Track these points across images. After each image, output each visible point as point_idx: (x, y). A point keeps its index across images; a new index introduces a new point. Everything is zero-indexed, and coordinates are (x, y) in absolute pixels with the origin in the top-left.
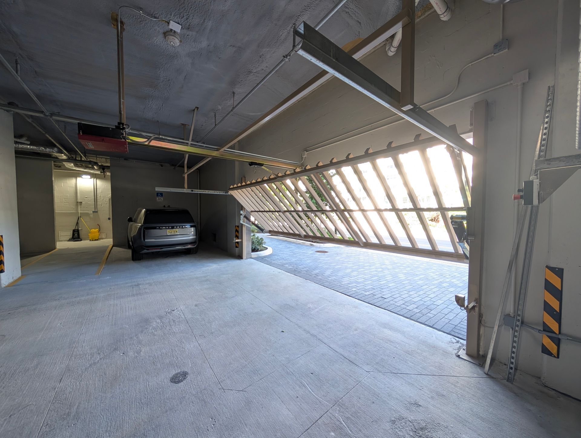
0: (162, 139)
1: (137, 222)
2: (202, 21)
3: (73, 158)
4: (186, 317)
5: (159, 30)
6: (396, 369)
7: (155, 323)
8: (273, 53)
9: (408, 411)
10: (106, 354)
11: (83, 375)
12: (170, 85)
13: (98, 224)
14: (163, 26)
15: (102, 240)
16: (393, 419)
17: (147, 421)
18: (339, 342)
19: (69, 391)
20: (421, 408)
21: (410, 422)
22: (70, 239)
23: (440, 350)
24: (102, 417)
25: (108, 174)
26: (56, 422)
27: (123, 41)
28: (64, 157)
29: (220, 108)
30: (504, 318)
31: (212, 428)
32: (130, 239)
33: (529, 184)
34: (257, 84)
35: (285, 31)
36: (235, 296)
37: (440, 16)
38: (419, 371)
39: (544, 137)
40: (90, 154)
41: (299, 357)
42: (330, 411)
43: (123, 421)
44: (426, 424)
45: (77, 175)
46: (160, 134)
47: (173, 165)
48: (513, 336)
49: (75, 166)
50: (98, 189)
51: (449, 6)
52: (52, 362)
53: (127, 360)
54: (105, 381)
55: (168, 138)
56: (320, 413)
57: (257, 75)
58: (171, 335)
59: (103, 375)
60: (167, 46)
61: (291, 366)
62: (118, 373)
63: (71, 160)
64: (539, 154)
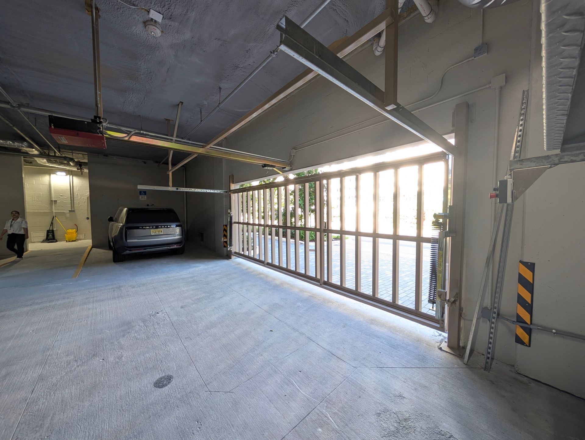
0: (143, 134)
1: (119, 222)
2: (185, 12)
3: (45, 153)
4: (171, 319)
5: (138, 19)
6: (382, 363)
7: (137, 327)
8: (260, 48)
9: (393, 404)
10: (84, 361)
11: (58, 383)
12: (151, 78)
13: (75, 224)
14: (142, 15)
15: (80, 241)
16: (378, 412)
17: (128, 429)
18: (327, 339)
19: (43, 401)
20: (405, 399)
21: (394, 413)
22: (43, 240)
23: (424, 343)
24: (79, 427)
25: (86, 171)
26: (27, 435)
27: (98, 29)
28: (36, 152)
29: (206, 103)
30: (482, 311)
31: (198, 432)
32: (111, 240)
33: (504, 183)
34: (244, 80)
35: (272, 26)
36: (223, 297)
37: (424, 18)
38: (404, 364)
39: (519, 138)
40: (65, 149)
41: (288, 356)
42: (318, 407)
43: (102, 430)
44: (409, 415)
45: (50, 171)
46: (141, 130)
47: (157, 162)
48: (490, 327)
49: (48, 162)
50: (74, 187)
51: (433, 9)
52: (23, 372)
53: (108, 366)
54: (82, 389)
55: (150, 134)
56: (307, 410)
57: (245, 70)
58: (155, 339)
59: (80, 383)
60: (148, 36)
61: (279, 365)
62: (97, 379)
63: (44, 155)
64: (514, 155)
